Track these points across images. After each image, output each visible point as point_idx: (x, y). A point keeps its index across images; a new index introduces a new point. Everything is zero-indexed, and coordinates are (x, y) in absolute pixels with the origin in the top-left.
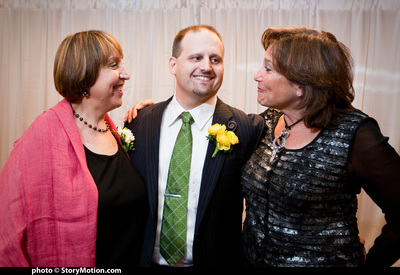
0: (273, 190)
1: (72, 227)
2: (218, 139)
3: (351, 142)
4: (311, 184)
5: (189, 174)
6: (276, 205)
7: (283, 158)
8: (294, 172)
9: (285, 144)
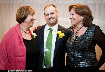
0: (76, 46)
1: (19, 58)
2: (59, 35)
3: (94, 32)
4: (85, 44)
5: (52, 44)
6: (76, 50)
7: (77, 38)
8: (81, 41)
9: (77, 35)
